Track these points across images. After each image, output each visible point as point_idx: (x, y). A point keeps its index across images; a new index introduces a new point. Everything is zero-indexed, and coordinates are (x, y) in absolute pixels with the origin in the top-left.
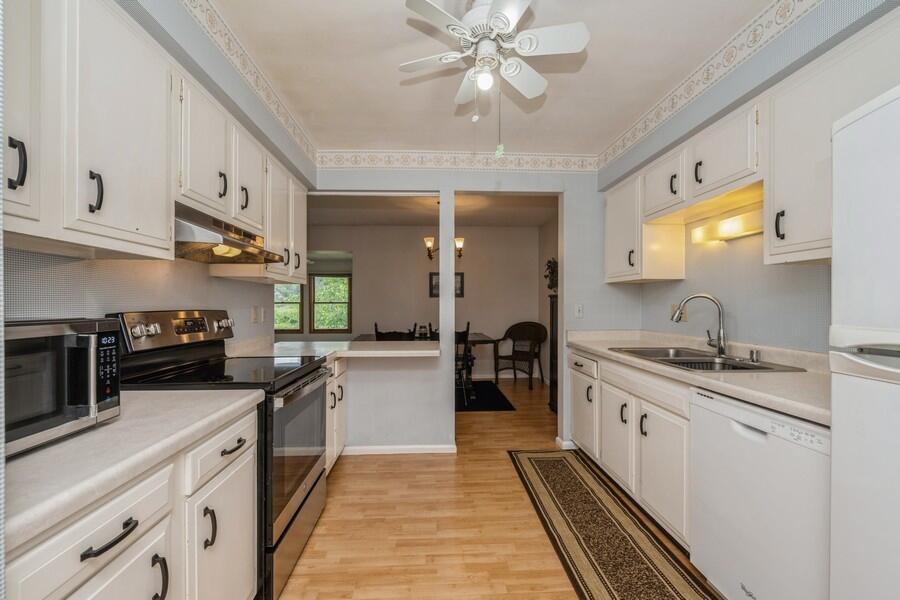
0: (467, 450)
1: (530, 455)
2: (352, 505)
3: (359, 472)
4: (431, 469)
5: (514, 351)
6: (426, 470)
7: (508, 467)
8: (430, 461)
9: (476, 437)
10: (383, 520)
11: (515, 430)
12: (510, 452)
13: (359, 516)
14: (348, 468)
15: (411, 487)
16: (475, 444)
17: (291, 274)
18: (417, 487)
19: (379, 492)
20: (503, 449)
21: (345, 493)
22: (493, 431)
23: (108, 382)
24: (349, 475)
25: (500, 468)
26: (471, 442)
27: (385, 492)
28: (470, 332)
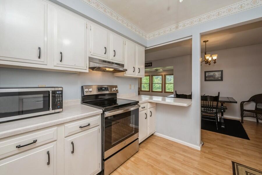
0: (207, 152)
1: (248, 170)
2: (147, 155)
3: (156, 143)
4: (184, 154)
5: (256, 108)
6: (181, 153)
7: (228, 171)
8: (185, 150)
9: (216, 146)
10: (152, 166)
11: (244, 151)
12: (233, 163)
13: (146, 160)
14: (154, 141)
15: (171, 158)
16: (213, 150)
17: (137, 75)
18: (173, 159)
19: (158, 154)
20: (229, 159)
21: (147, 149)
22: (228, 147)
23: (59, 103)
24: (153, 143)
25: (222, 169)
26: (211, 148)
27: (160, 155)
28: (220, 96)
